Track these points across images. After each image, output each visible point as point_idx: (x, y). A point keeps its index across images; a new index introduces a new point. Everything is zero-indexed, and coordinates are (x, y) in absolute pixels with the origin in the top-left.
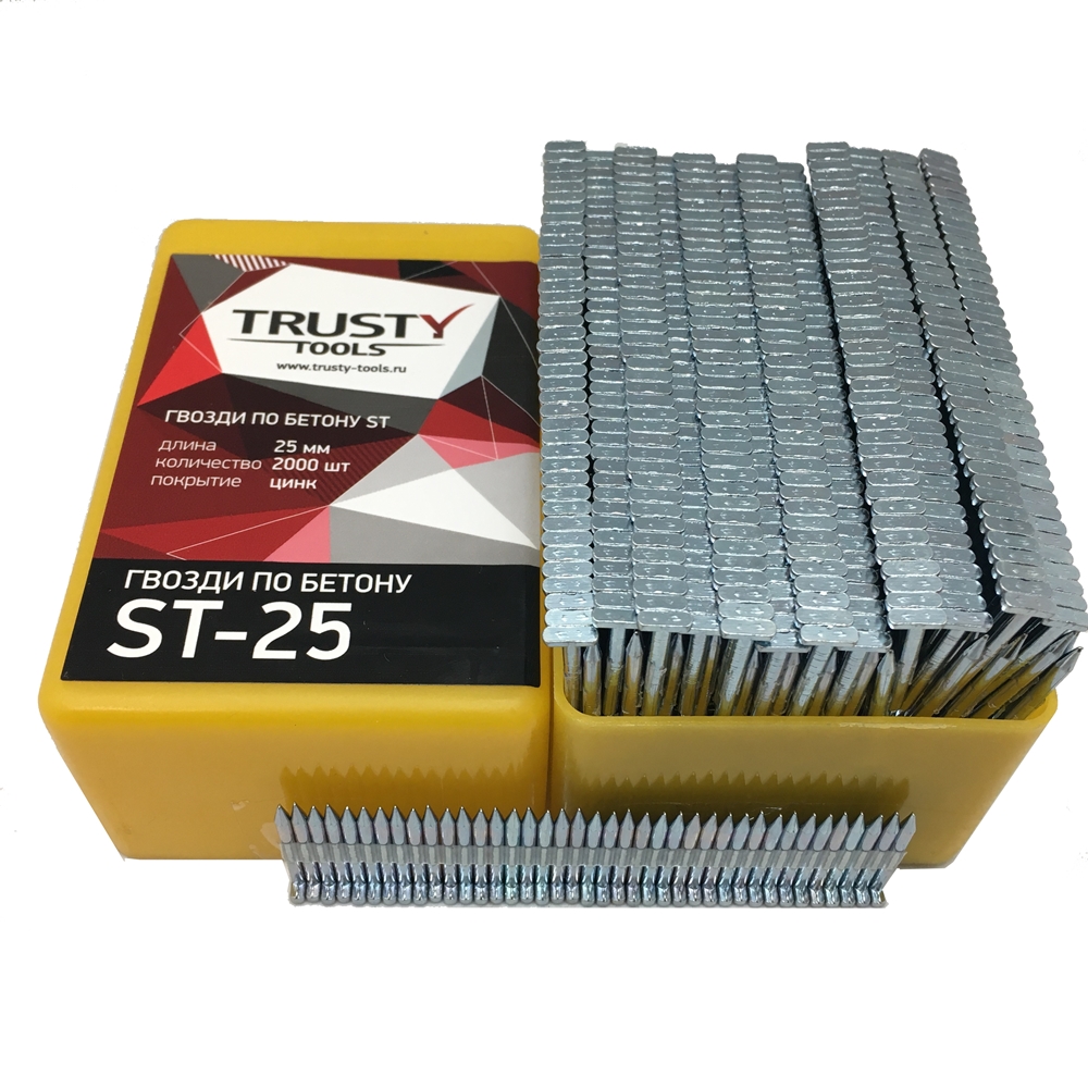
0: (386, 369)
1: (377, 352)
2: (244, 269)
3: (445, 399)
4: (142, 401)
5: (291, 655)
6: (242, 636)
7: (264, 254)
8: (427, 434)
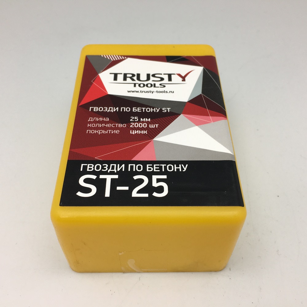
0: (167, 92)
1: (163, 86)
2: (112, 60)
3: (189, 102)
4: (81, 104)
5: (146, 195)
6: (127, 188)
7: (118, 55)
8: (185, 114)
